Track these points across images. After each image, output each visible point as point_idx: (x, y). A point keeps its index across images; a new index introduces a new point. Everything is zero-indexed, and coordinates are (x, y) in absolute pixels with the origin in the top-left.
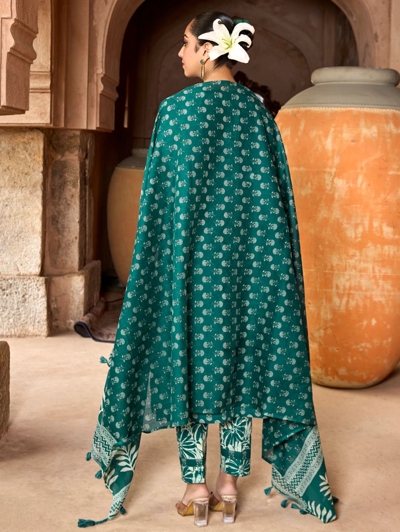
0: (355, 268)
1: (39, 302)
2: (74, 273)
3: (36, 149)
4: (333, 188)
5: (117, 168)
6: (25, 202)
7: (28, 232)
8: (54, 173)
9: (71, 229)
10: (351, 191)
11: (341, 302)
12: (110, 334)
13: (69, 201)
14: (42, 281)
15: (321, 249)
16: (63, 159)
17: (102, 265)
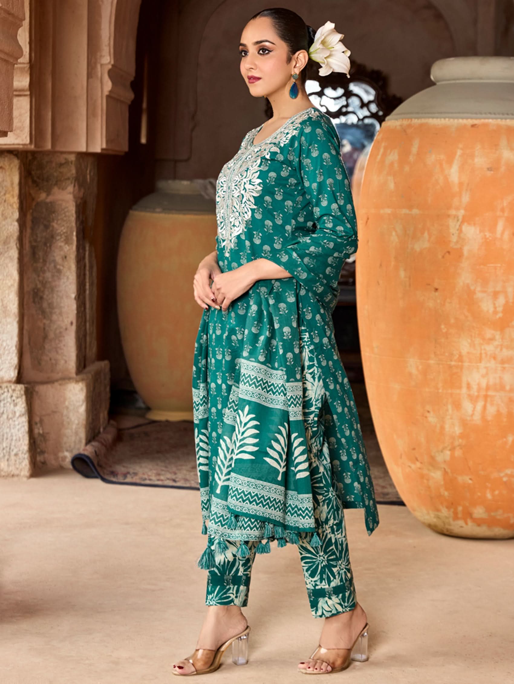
0: (495, 358)
1: (17, 423)
2: (70, 379)
3: (8, 183)
4: (461, 239)
5: (131, 212)
8: (35, 221)
9: (64, 310)
10: (487, 243)
11: (474, 408)
13: (60, 265)
14: (20, 391)
15: (444, 331)
16: (49, 200)
17: (111, 370)
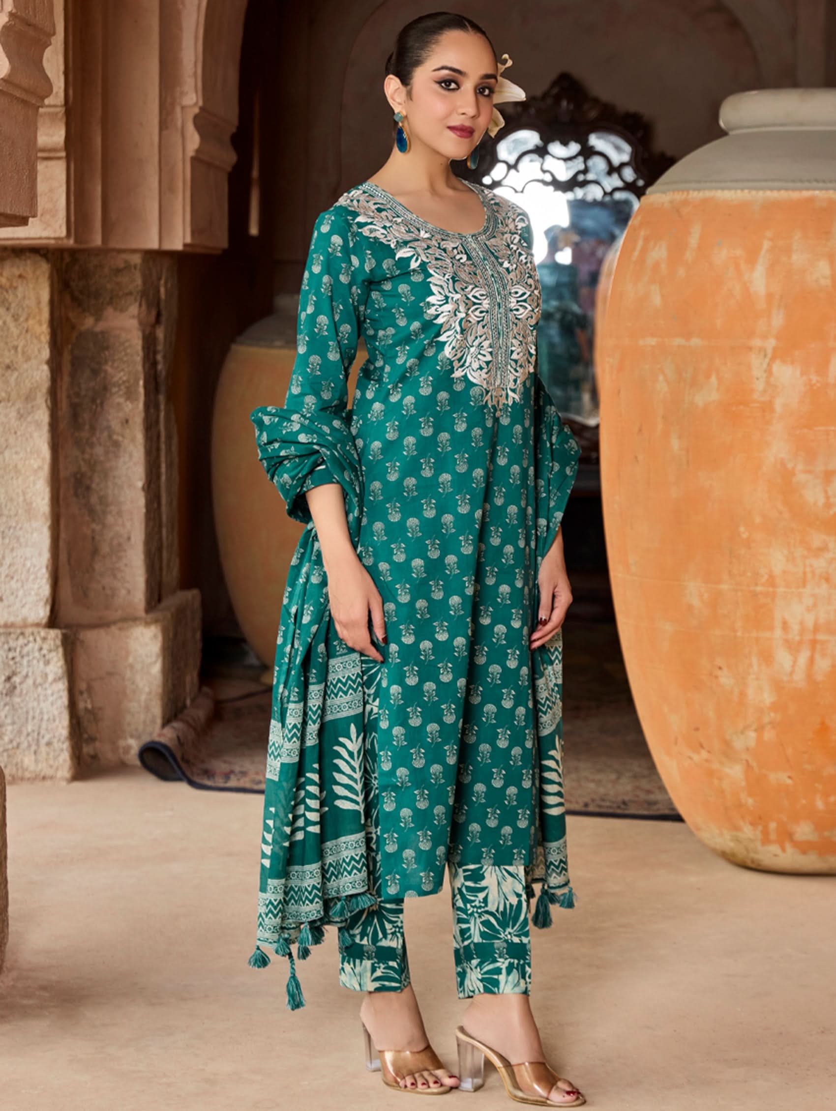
0: (827, 580)
2: (135, 619)
4: (771, 387)
5: (234, 347)
6: (7, 440)
7: (16, 515)
9: (125, 507)
10: (813, 393)
11: (795, 662)
12: (232, 772)
13: (118, 434)
14: (54, 640)
15: (745, 536)
16: (98, 329)
17: (204, 603)
